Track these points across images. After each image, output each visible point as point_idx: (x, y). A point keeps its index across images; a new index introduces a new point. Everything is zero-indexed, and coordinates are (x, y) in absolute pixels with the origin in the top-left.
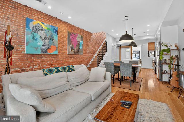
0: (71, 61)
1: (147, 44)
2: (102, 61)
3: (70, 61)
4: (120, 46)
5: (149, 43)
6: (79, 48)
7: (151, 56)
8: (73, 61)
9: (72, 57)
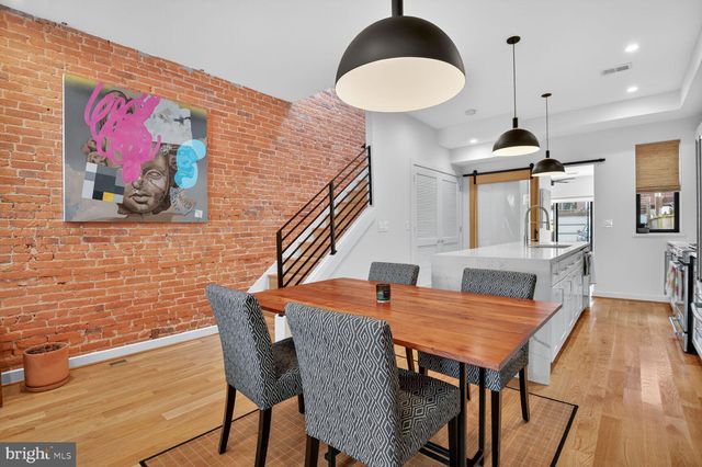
0: (104, 262)
1: (633, 154)
2: (328, 256)
3: (85, 263)
4: (475, 174)
5: (641, 150)
6: (172, 184)
7: (655, 226)
8: (114, 262)
9: (113, 237)
